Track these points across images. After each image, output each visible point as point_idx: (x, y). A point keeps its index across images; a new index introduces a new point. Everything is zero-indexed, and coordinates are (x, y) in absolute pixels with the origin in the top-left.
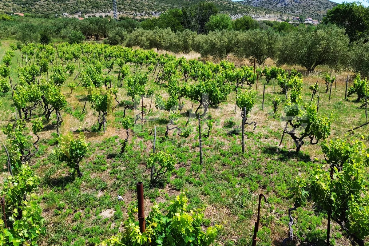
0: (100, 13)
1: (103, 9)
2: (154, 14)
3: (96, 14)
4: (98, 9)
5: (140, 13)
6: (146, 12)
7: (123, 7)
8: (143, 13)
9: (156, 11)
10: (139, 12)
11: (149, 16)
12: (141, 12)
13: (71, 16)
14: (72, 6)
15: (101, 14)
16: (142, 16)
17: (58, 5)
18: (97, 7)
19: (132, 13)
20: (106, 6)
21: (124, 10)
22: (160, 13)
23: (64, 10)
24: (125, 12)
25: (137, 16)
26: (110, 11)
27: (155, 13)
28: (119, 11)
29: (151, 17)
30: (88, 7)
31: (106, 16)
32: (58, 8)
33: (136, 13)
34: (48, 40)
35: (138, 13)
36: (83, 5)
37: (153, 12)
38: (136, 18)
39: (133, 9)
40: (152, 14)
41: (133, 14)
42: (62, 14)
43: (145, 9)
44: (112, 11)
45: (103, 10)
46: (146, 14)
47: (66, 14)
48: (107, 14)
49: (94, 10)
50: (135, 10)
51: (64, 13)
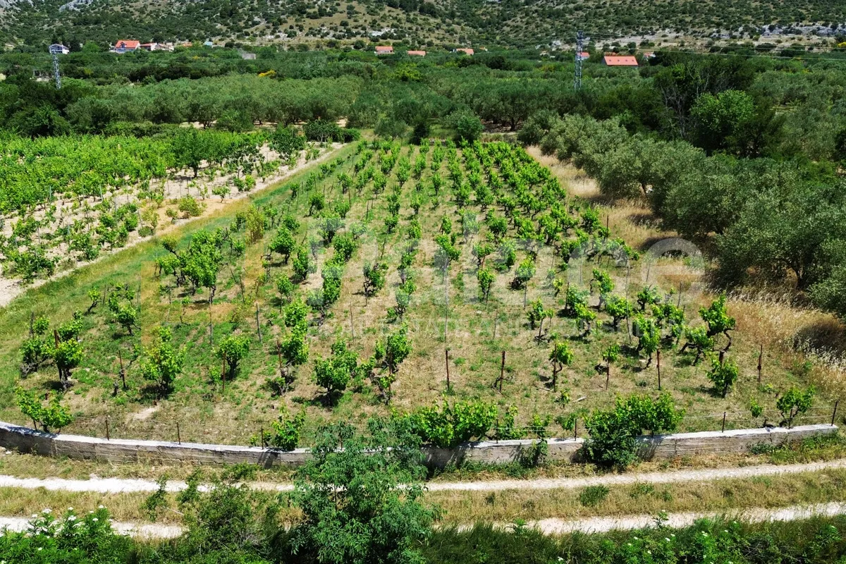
0: (632, 35)
1: (641, 27)
2: (768, 31)
3: (622, 40)
4: (630, 28)
5: (728, 32)
6: (746, 29)
7: (688, 19)
8: (737, 31)
9: (773, 23)
10: (727, 29)
11: (751, 37)
12: (732, 29)
13: (567, 47)
14: (575, 25)
15: (633, 39)
16: (734, 37)
17: (548, 23)
18: (627, 23)
19: (708, 32)
20: (650, 19)
21: (689, 27)
22: (784, 28)
23: (556, 35)
24: (691, 31)
25: (719, 38)
26: (657, 30)
27: (771, 29)
28: (677, 31)
29: (757, 40)
30: (608, 24)
31: (643, 44)
32: (546, 30)
33: (718, 32)
35: (724, 32)
36: (600, 21)
37: (764, 27)
38: (717, 43)
39: (713, 22)
40: (762, 32)
41: (711, 34)
42: (550, 44)
43: (744, 21)
44: (660, 31)
45: (640, 30)
46: (746, 33)
47: (559, 43)
48: (647, 37)
49: (619, 33)
50: (718, 25)
51: (554, 42)
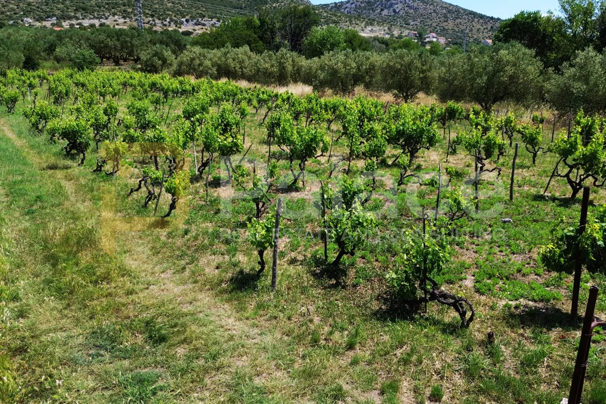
0: (90, 19)
1: (96, 13)
2: (185, 23)
3: (83, 21)
4: (87, 13)
5: (160, 21)
6: (172, 20)
7: (130, 10)
8: (166, 21)
9: (187, 17)
10: (159, 19)
11: (176, 26)
12: (163, 19)
13: (38, 24)
14: (38, 7)
15: (92, 22)
16: (165, 25)
17: (12, 4)
18: (84, 9)
19: (146, 20)
20: (100, 7)
21: (132, 16)
22: (195, 21)
23: (24, 14)
24: (134, 18)
25: (155, 25)
26: (109, 16)
27: (187, 21)
28: (124, 17)
29: (180, 28)
30: (68, 9)
31: (101, 25)
32: (13, 10)
33: (154, 21)
34: (35, 64)
35: (157, 21)
36: (58, 6)
37: (182, 19)
38: (154, 28)
39: (148, 14)
40: (182, 23)
41: (149, 22)
42: (22, 21)
43: (169, 15)
44: (111, 17)
45: (96, 15)
46: (172, 23)
47: (29, 20)
48: (103, 21)
49: (79, 15)
50: (152, 16)
51: (25, 19)
